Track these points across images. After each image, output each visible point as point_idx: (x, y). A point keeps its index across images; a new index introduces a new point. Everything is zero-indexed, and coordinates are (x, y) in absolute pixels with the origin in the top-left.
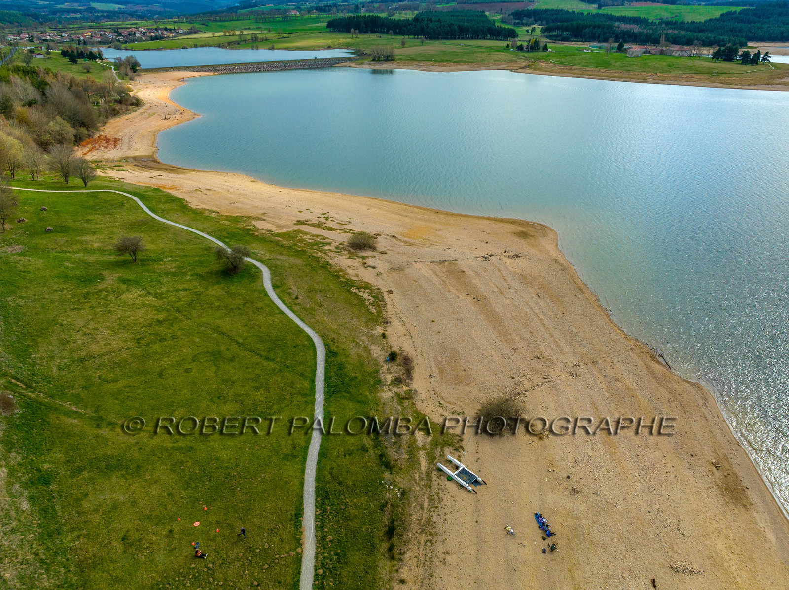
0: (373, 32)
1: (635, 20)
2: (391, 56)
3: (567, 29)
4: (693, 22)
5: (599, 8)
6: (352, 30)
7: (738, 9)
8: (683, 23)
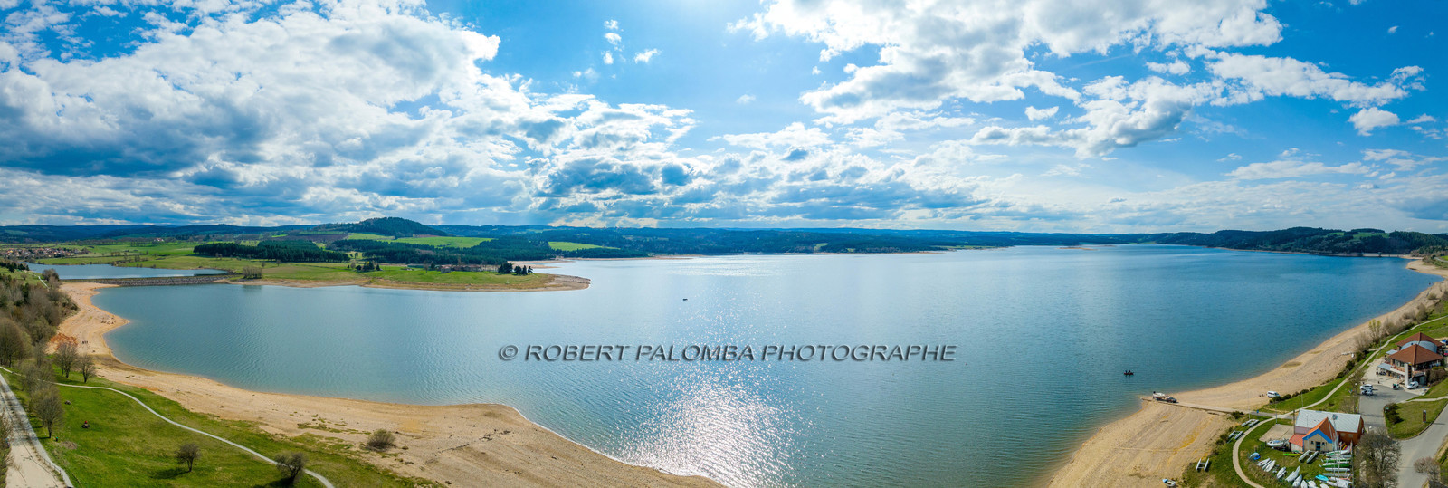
0: (234, 256)
1: (426, 247)
2: (260, 275)
3: (381, 254)
4: (465, 248)
5: (396, 238)
6: (217, 254)
7: (489, 240)
8: (458, 249)
